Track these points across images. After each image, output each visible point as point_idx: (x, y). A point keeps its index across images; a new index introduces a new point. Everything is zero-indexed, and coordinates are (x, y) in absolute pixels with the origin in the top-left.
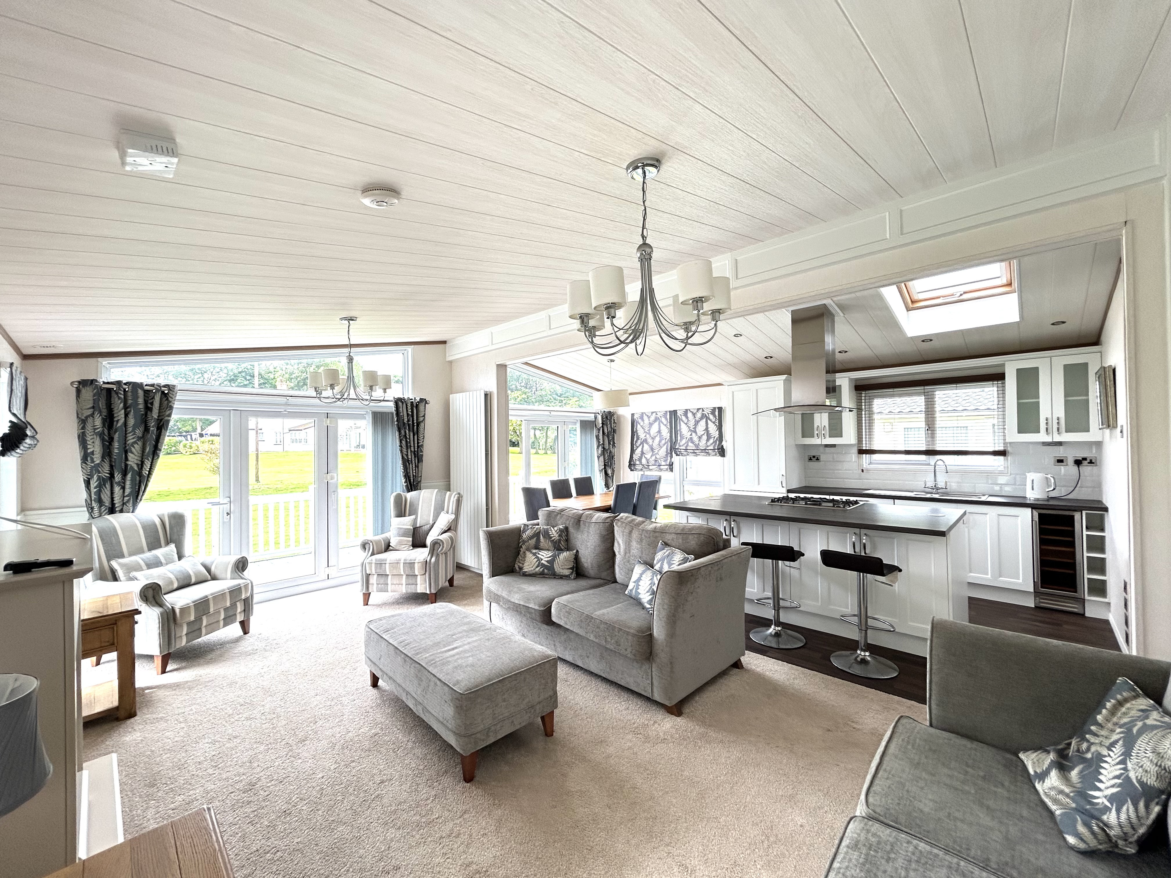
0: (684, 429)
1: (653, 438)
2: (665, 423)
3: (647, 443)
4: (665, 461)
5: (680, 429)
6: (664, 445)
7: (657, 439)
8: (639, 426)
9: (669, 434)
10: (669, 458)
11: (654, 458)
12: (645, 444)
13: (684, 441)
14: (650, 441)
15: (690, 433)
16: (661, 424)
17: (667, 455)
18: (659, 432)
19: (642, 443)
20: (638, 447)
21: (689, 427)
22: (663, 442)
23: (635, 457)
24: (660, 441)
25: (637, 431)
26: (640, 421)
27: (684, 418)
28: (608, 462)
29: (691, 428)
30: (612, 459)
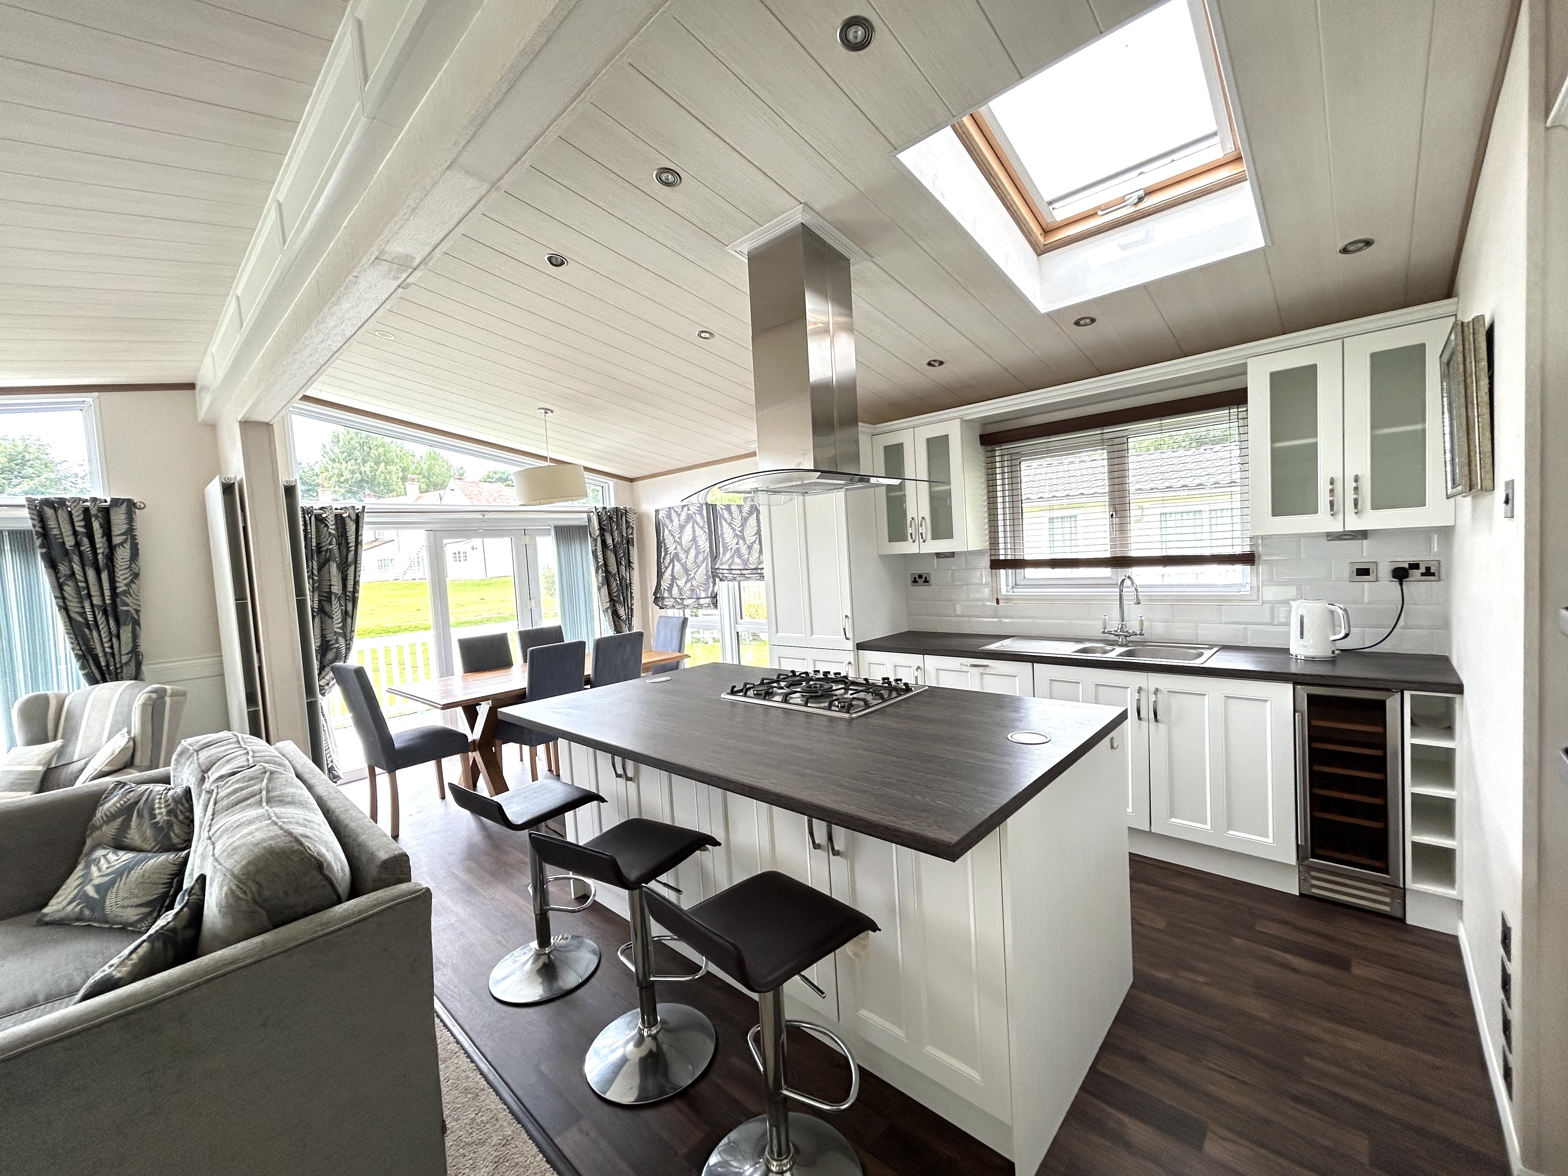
0: (727, 533)
1: (687, 552)
2: (700, 522)
3: (679, 561)
4: (705, 591)
5: (722, 534)
6: (703, 562)
7: (693, 552)
8: (666, 532)
9: (708, 543)
10: (711, 585)
11: (689, 584)
12: (676, 562)
13: (728, 555)
14: (682, 556)
15: (735, 541)
16: (696, 526)
17: (707, 580)
18: (694, 540)
19: (672, 561)
20: (667, 568)
21: (734, 530)
22: (701, 558)
23: (665, 585)
24: (696, 557)
25: (664, 540)
26: (667, 521)
27: (726, 514)
28: (618, 596)
29: (737, 532)
30: (627, 589)
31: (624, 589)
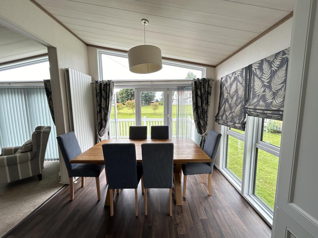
1: (232, 98)
3: (228, 102)
4: (239, 119)
5: (254, 86)
6: (240, 103)
7: (235, 98)
8: (224, 88)
10: (243, 117)
11: (231, 115)
12: (226, 103)
13: (255, 100)
14: (230, 100)
15: (262, 89)
16: (238, 83)
17: (241, 114)
19: (225, 102)
20: (223, 105)
21: (263, 82)
22: (239, 101)
23: (221, 114)
24: (236, 100)
25: (223, 92)
26: (225, 83)
27: (258, 72)
28: (201, 116)
29: (265, 83)
30: (205, 114)
31: (204, 113)
